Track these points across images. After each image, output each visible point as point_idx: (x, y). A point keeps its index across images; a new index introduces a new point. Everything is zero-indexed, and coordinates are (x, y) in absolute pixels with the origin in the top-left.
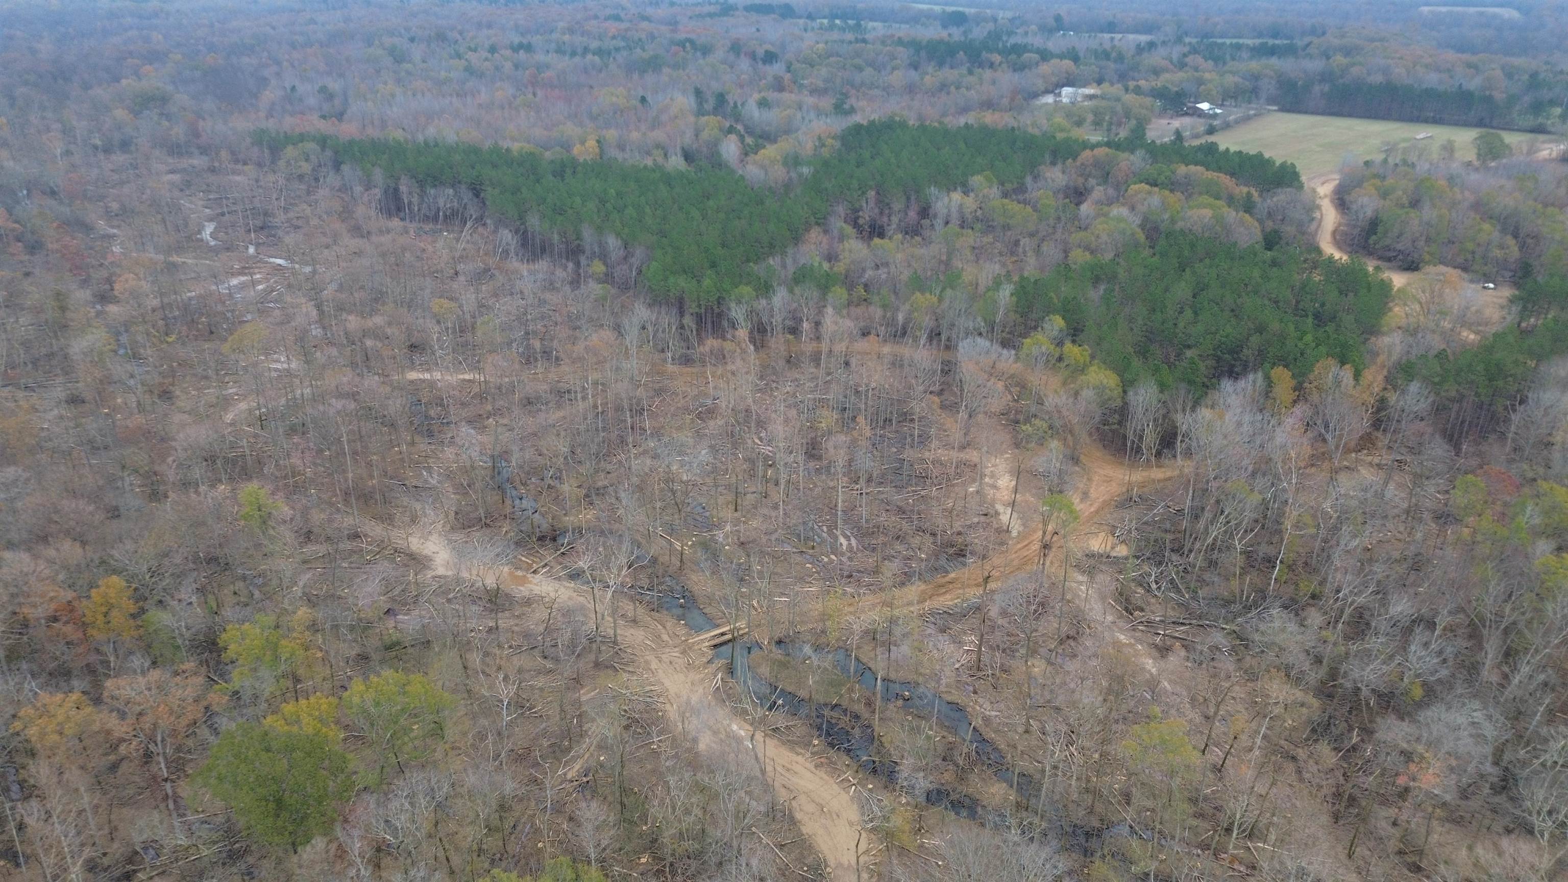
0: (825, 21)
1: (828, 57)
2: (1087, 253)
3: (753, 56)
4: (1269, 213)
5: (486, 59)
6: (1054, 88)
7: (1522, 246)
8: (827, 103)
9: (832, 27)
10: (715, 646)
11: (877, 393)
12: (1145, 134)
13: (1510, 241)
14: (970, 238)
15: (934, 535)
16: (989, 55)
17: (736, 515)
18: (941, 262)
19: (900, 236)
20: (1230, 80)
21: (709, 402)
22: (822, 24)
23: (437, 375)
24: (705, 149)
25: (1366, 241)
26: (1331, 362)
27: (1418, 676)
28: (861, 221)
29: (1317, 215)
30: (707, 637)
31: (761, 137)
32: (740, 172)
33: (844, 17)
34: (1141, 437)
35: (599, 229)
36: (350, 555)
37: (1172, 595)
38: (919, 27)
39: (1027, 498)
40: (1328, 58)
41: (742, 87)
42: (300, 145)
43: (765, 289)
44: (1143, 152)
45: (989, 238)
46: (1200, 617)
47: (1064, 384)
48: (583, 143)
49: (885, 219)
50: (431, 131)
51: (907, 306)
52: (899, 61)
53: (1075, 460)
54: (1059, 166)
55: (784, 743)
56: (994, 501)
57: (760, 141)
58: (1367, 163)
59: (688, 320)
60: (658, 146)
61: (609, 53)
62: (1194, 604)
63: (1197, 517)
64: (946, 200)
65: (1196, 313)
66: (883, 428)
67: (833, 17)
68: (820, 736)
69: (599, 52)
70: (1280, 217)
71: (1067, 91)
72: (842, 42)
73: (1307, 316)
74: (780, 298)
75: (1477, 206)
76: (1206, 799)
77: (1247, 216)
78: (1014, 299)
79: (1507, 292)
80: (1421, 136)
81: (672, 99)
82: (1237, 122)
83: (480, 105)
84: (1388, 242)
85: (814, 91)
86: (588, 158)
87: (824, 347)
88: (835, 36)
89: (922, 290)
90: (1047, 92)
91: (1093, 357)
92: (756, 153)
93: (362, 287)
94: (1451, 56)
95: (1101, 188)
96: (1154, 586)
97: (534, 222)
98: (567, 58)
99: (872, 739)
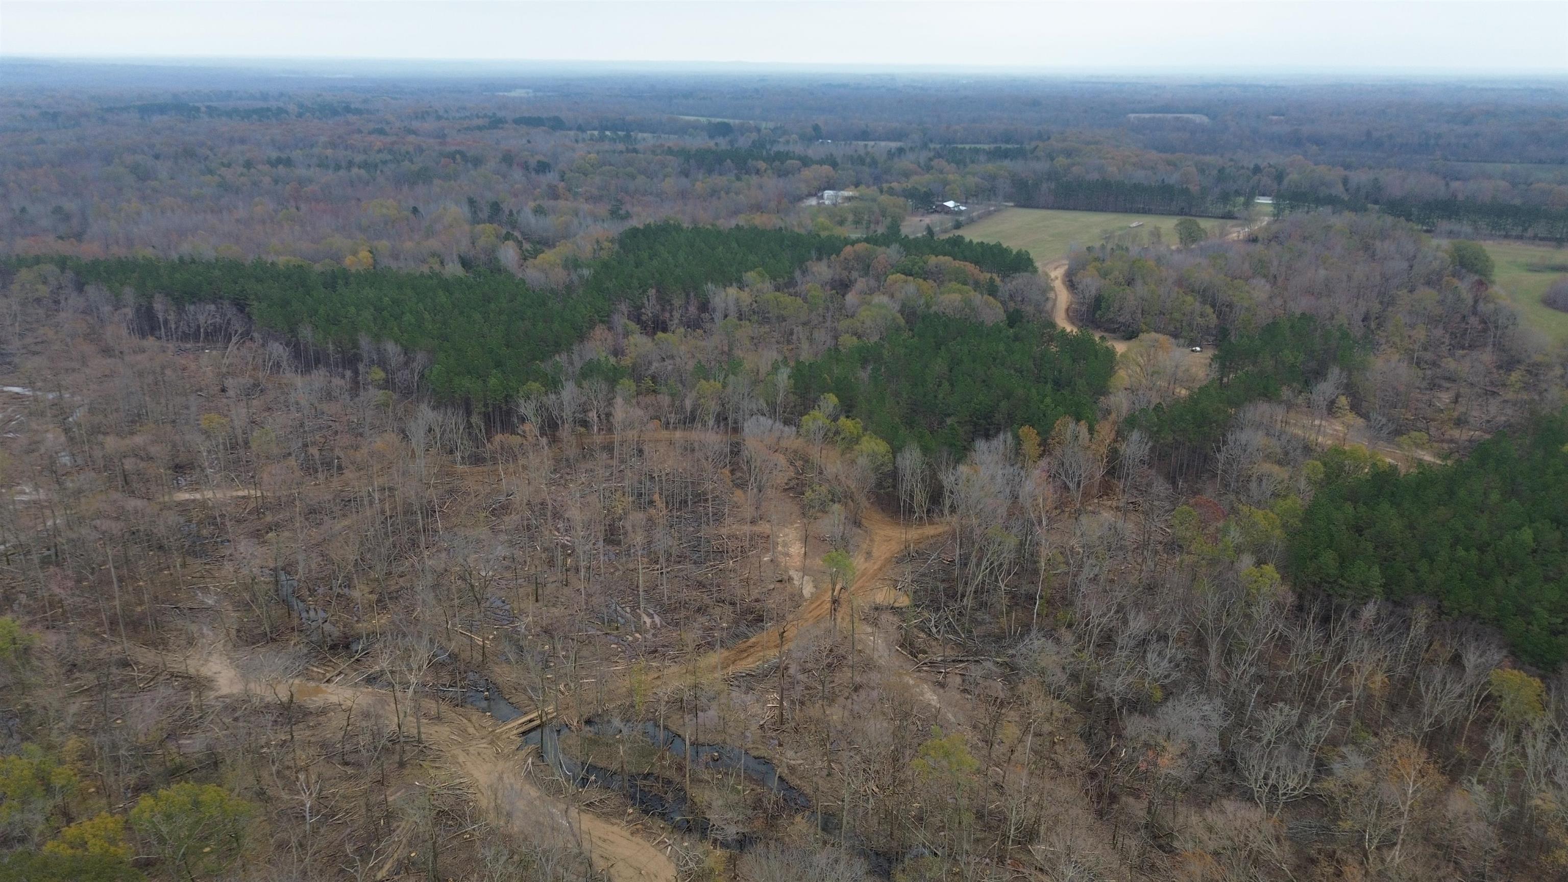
0: (596, 133)
1: (601, 167)
2: (855, 338)
3: (526, 167)
4: (1011, 296)
5: (242, 175)
6: (817, 192)
7: (1220, 313)
8: (603, 209)
9: (602, 138)
10: (524, 733)
11: (671, 477)
12: (899, 231)
13: (1209, 310)
14: (748, 330)
15: (733, 604)
16: (754, 162)
17: (538, 605)
18: (723, 353)
19: (682, 330)
20: (972, 181)
21: (502, 498)
22: (592, 135)
23: (209, 494)
24: (482, 256)
25: (1094, 316)
26: (1068, 419)
27: (1156, 680)
28: (644, 318)
29: (1052, 295)
30: (515, 725)
31: (539, 243)
32: (520, 276)
33: (614, 128)
34: (912, 497)
35: (377, 338)
36: (120, 685)
37: (951, 636)
38: (687, 137)
39: (818, 562)
40: (1052, 159)
41: (516, 196)
42: (36, 267)
43: (553, 384)
44: (897, 245)
45: (767, 328)
46: (976, 654)
47: (843, 454)
48: (355, 253)
49: (667, 315)
50: (185, 248)
51: (694, 393)
52: (669, 170)
53: (857, 524)
54: (825, 261)
55: (599, 816)
56: (786, 570)
57: (538, 247)
58: (1089, 249)
59: (475, 419)
60: (433, 255)
61: (376, 166)
62: (970, 643)
63: (966, 565)
64: (723, 295)
65: (952, 385)
66: (680, 509)
67: (603, 128)
68: (634, 804)
69: (365, 165)
70: (1020, 299)
71: (828, 193)
72: (614, 152)
73: (1046, 383)
74: (569, 392)
75: (1180, 282)
76: (991, 813)
77: (991, 298)
78: (792, 381)
79: (1210, 353)
80: (1134, 225)
81: (444, 209)
82: (980, 217)
83: (237, 221)
84: (1111, 316)
85: (590, 198)
86: (360, 268)
87: (617, 438)
88: (606, 146)
89: (707, 379)
90: (810, 195)
91: (865, 429)
92: (535, 258)
93: (117, 410)
94: (1154, 155)
95: (864, 280)
96: (934, 630)
97: (306, 333)
98: (330, 172)
99: (684, 800)
